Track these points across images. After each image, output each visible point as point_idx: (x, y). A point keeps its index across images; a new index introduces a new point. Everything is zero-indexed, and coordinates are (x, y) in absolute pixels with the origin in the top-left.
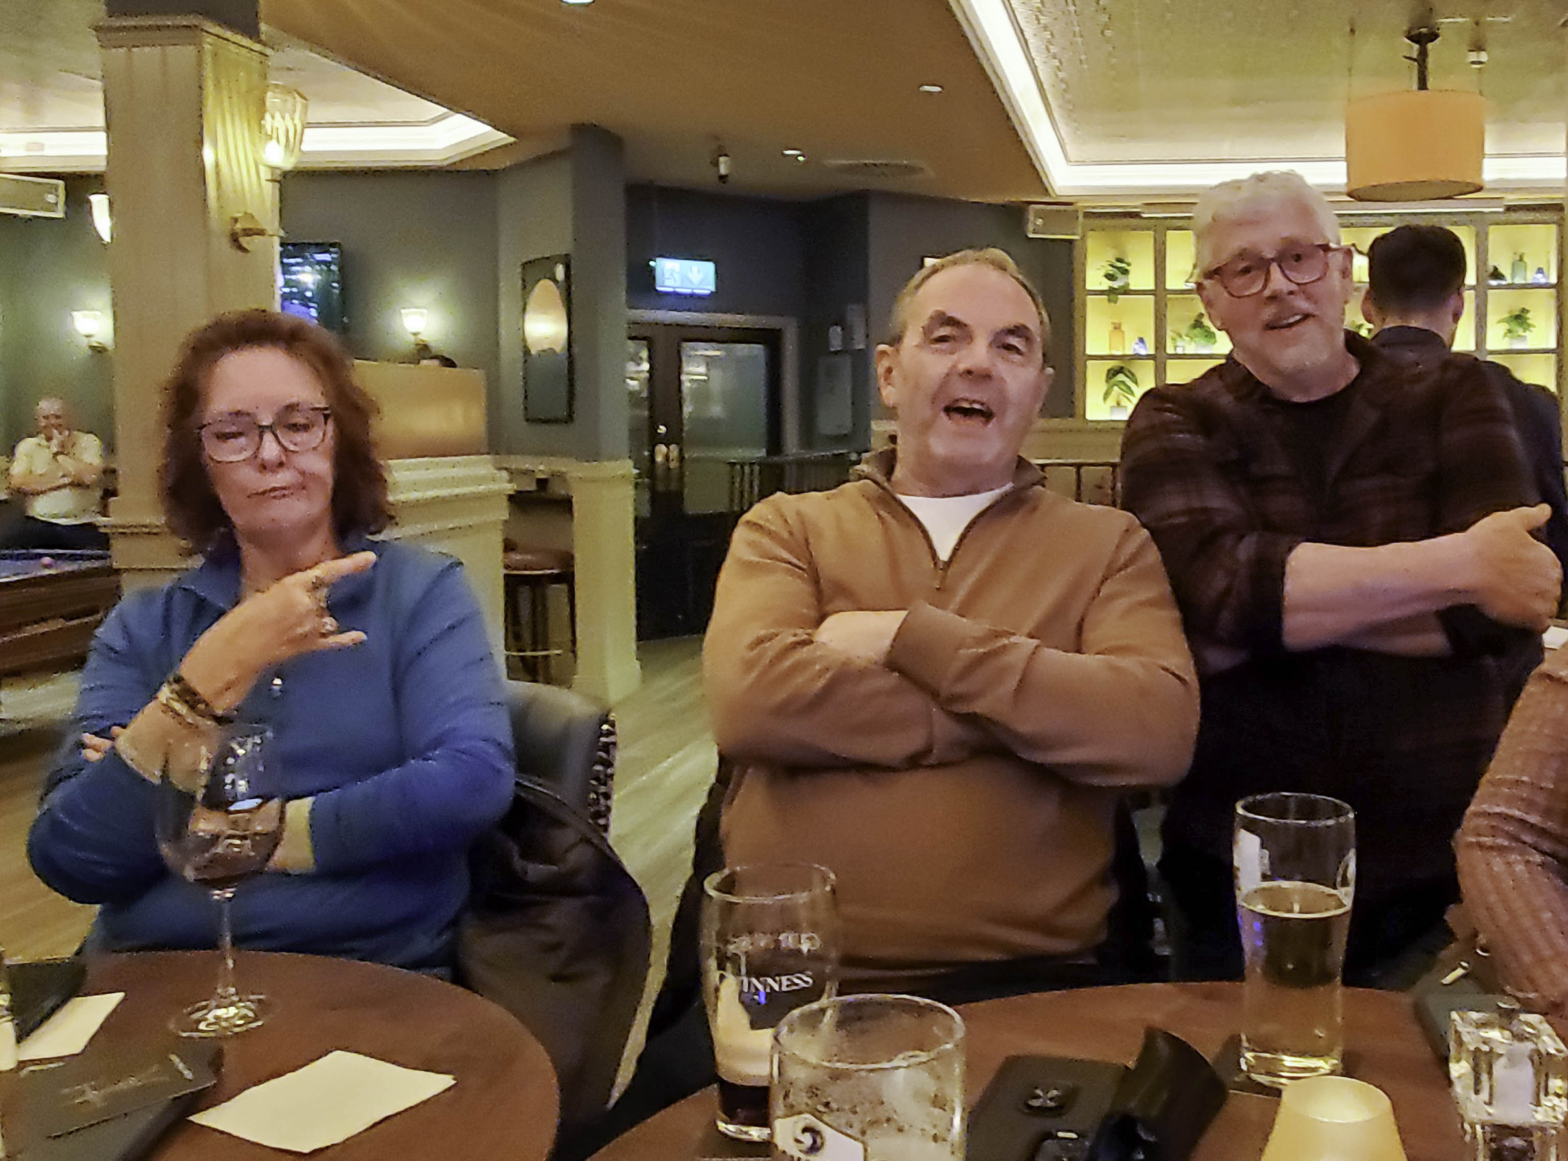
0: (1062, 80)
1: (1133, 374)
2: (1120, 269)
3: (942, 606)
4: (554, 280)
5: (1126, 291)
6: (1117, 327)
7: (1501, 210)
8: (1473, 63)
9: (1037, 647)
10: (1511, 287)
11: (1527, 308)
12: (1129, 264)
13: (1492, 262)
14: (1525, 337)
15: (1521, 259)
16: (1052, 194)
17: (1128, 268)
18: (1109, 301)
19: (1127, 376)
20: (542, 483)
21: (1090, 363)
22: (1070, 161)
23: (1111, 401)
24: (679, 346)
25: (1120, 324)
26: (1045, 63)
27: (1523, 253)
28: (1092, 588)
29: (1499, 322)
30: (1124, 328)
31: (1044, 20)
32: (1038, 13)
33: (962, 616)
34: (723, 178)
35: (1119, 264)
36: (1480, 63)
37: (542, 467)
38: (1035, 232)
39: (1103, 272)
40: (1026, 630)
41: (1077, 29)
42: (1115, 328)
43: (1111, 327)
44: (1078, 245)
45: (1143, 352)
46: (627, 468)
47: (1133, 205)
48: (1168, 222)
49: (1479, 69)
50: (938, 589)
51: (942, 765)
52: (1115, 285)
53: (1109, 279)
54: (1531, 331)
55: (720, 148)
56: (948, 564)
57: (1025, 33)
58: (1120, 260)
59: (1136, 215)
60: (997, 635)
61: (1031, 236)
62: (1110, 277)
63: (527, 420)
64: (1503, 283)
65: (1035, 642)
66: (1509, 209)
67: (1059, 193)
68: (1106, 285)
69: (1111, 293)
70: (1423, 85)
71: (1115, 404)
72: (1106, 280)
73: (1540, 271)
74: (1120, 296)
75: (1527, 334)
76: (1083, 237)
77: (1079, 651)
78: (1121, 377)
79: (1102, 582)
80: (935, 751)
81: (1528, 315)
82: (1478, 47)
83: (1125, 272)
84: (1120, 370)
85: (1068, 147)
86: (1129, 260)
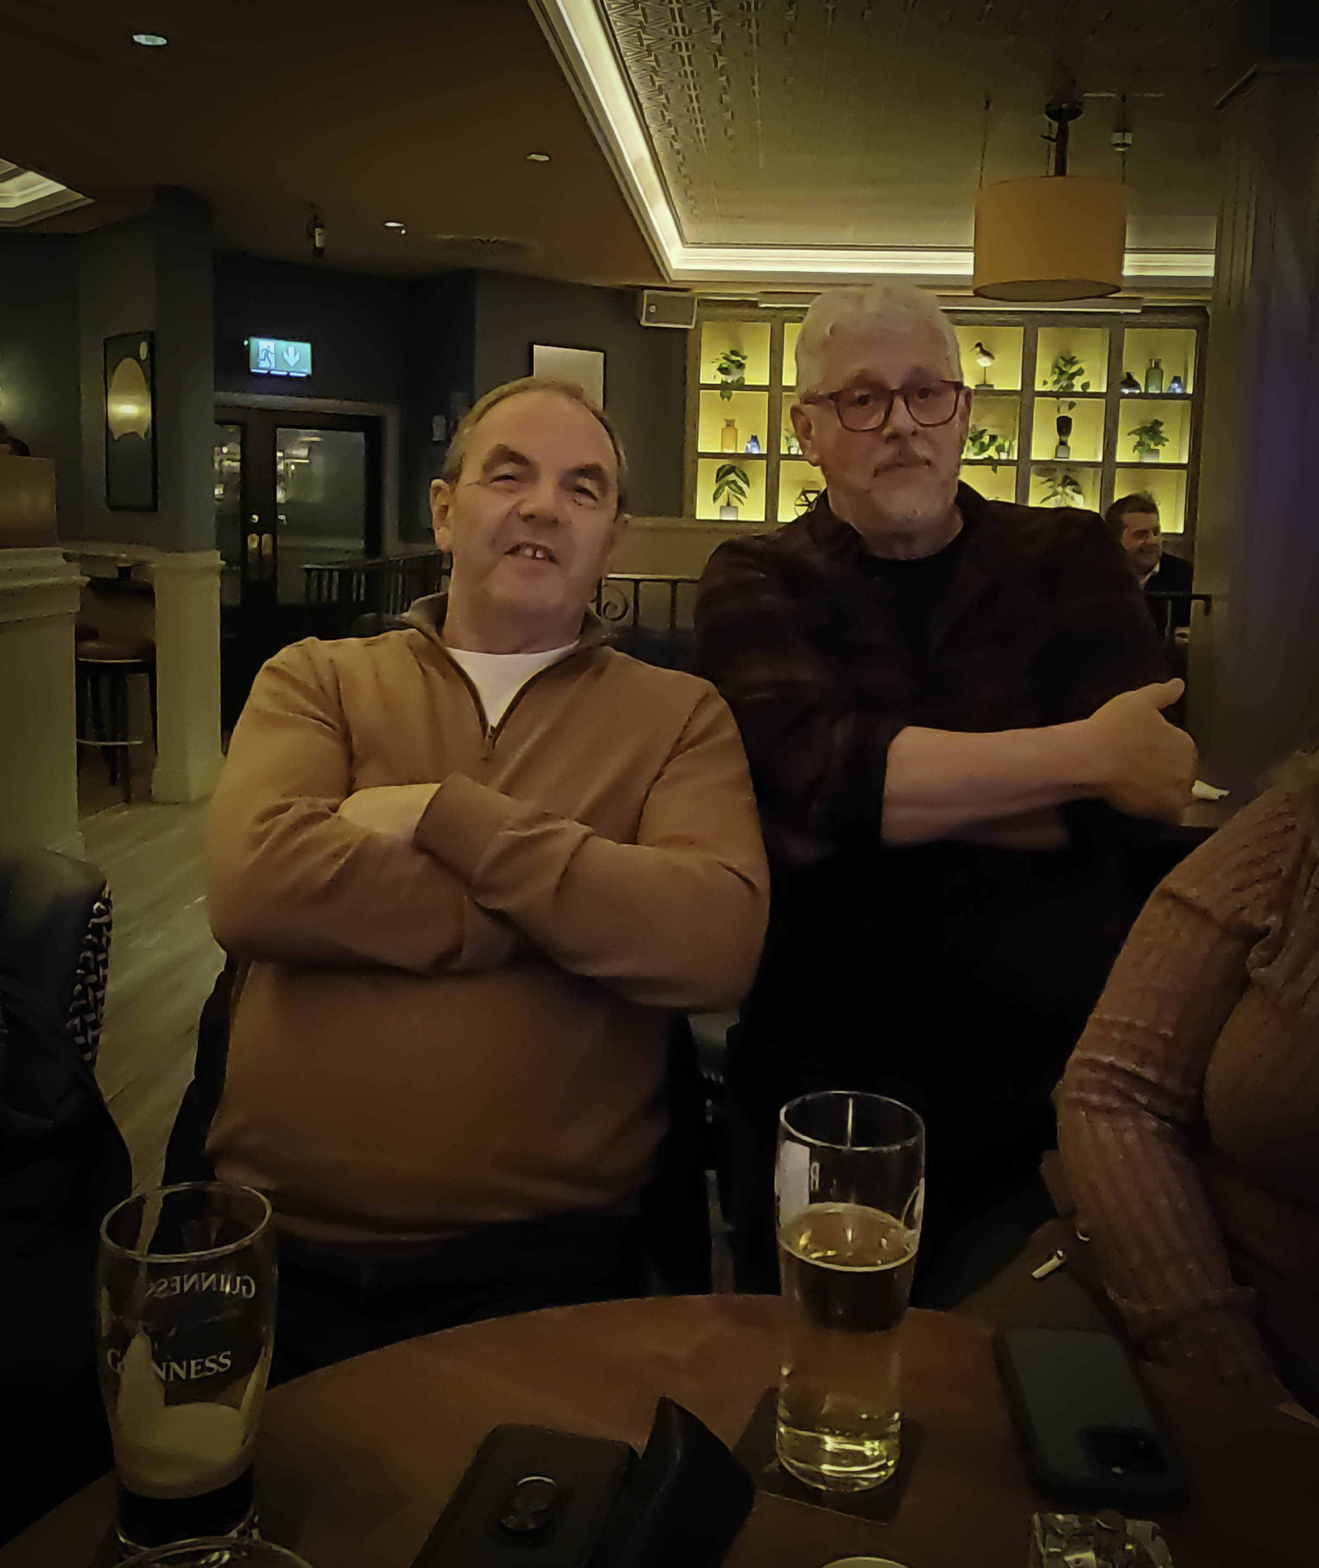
0: (678, 152)
1: (744, 475)
2: (734, 363)
3: (485, 781)
4: (137, 357)
5: (740, 386)
6: (730, 424)
7: (1138, 311)
8: (1117, 145)
9: (586, 837)
10: (1146, 396)
11: (1160, 420)
12: (744, 358)
13: (1126, 368)
14: (1157, 451)
15: (1157, 365)
16: (668, 280)
17: (743, 362)
18: (722, 396)
19: (738, 476)
20: (125, 572)
21: (701, 461)
22: (687, 243)
23: (722, 501)
24: (275, 432)
25: (733, 421)
26: (659, 131)
27: (1160, 360)
28: (655, 769)
29: (1129, 434)
30: (736, 425)
31: (658, 81)
32: (653, 74)
33: (507, 794)
34: (319, 252)
35: (734, 358)
36: (1124, 145)
37: (125, 555)
38: (647, 320)
39: (717, 365)
40: (577, 814)
41: (693, 94)
42: (728, 425)
43: (724, 424)
44: (691, 336)
45: (755, 451)
46: (215, 559)
47: (750, 293)
48: (786, 314)
49: (1123, 153)
50: (485, 759)
51: (470, 973)
52: (730, 379)
53: (723, 373)
54: (1164, 445)
55: (316, 218)
56: (497, 731)
57: (639, 97)
58: (734, 353)
59: (754, 305)
60: (545, 817)
61: (644, 323)
62: (723, 370)
63: (112, 508)
64: (1137, 391)
65: (586, 829)
66: (1146, 310)
67: (673, 278)
68: (719, 379)
69: (724, 387)
70: (1061, 170)
71: (725, 504)
72: (719, 373)
73: (1176, 379)
74: (734, 392)
75: (1159, 447)
76: (698, 327)
77: (634, 842)
78: (732, 477)
79: (668, 760)
80: (464, 952)
81: (1161, 429)
82: (1123, 128)
83: (741, 366)
84: (732, 470)
85: (684, 229)
86: (745, 353)
